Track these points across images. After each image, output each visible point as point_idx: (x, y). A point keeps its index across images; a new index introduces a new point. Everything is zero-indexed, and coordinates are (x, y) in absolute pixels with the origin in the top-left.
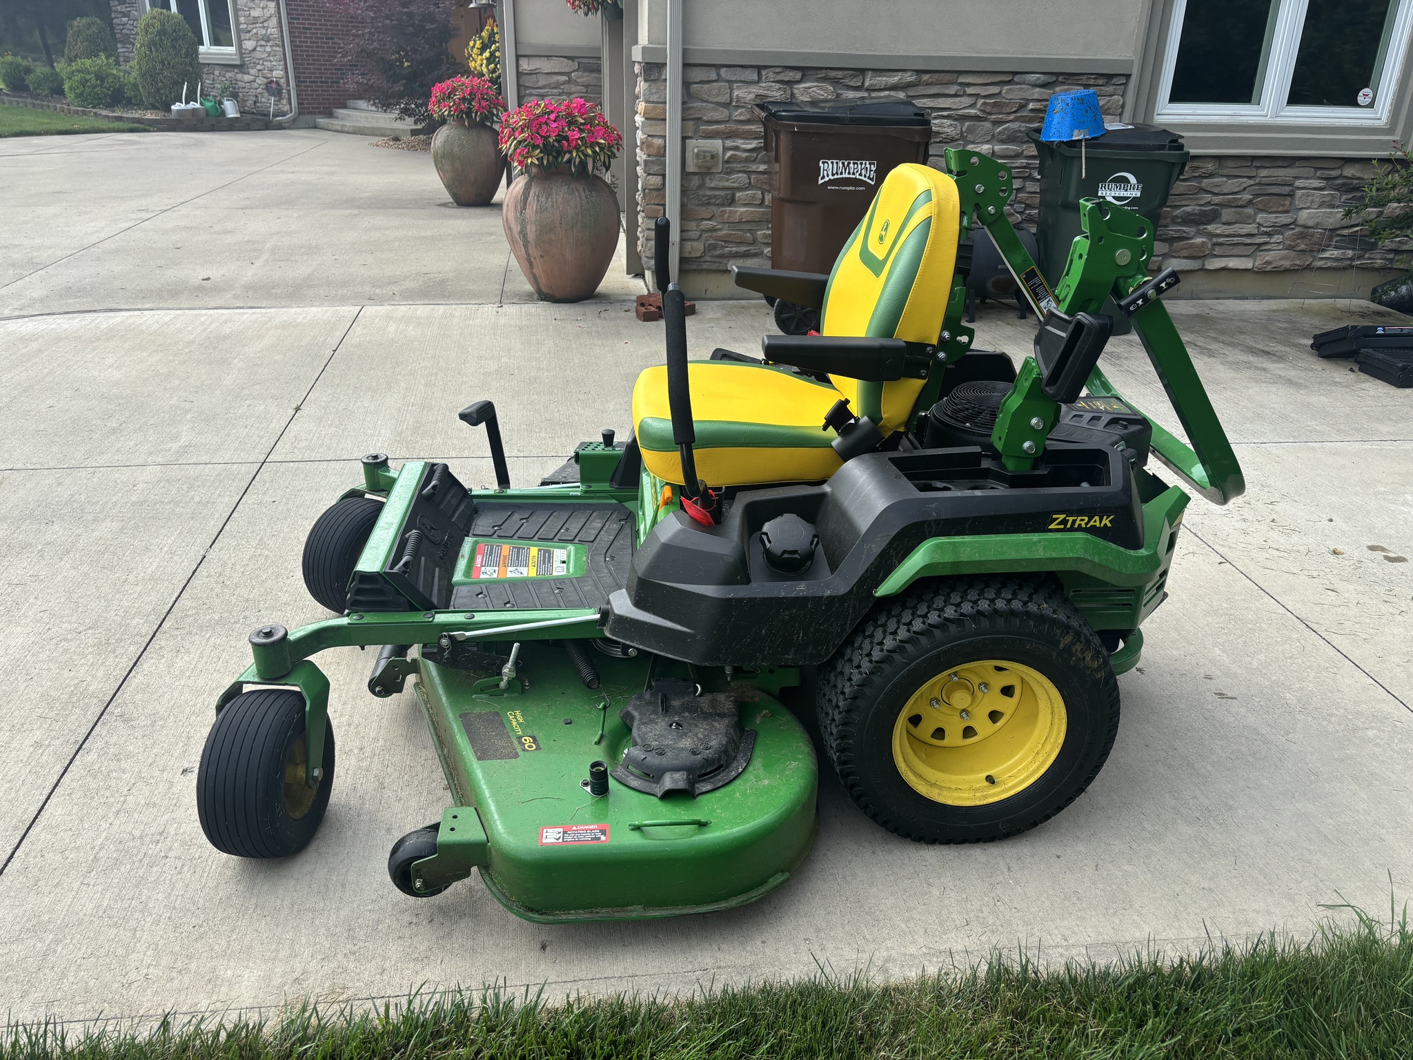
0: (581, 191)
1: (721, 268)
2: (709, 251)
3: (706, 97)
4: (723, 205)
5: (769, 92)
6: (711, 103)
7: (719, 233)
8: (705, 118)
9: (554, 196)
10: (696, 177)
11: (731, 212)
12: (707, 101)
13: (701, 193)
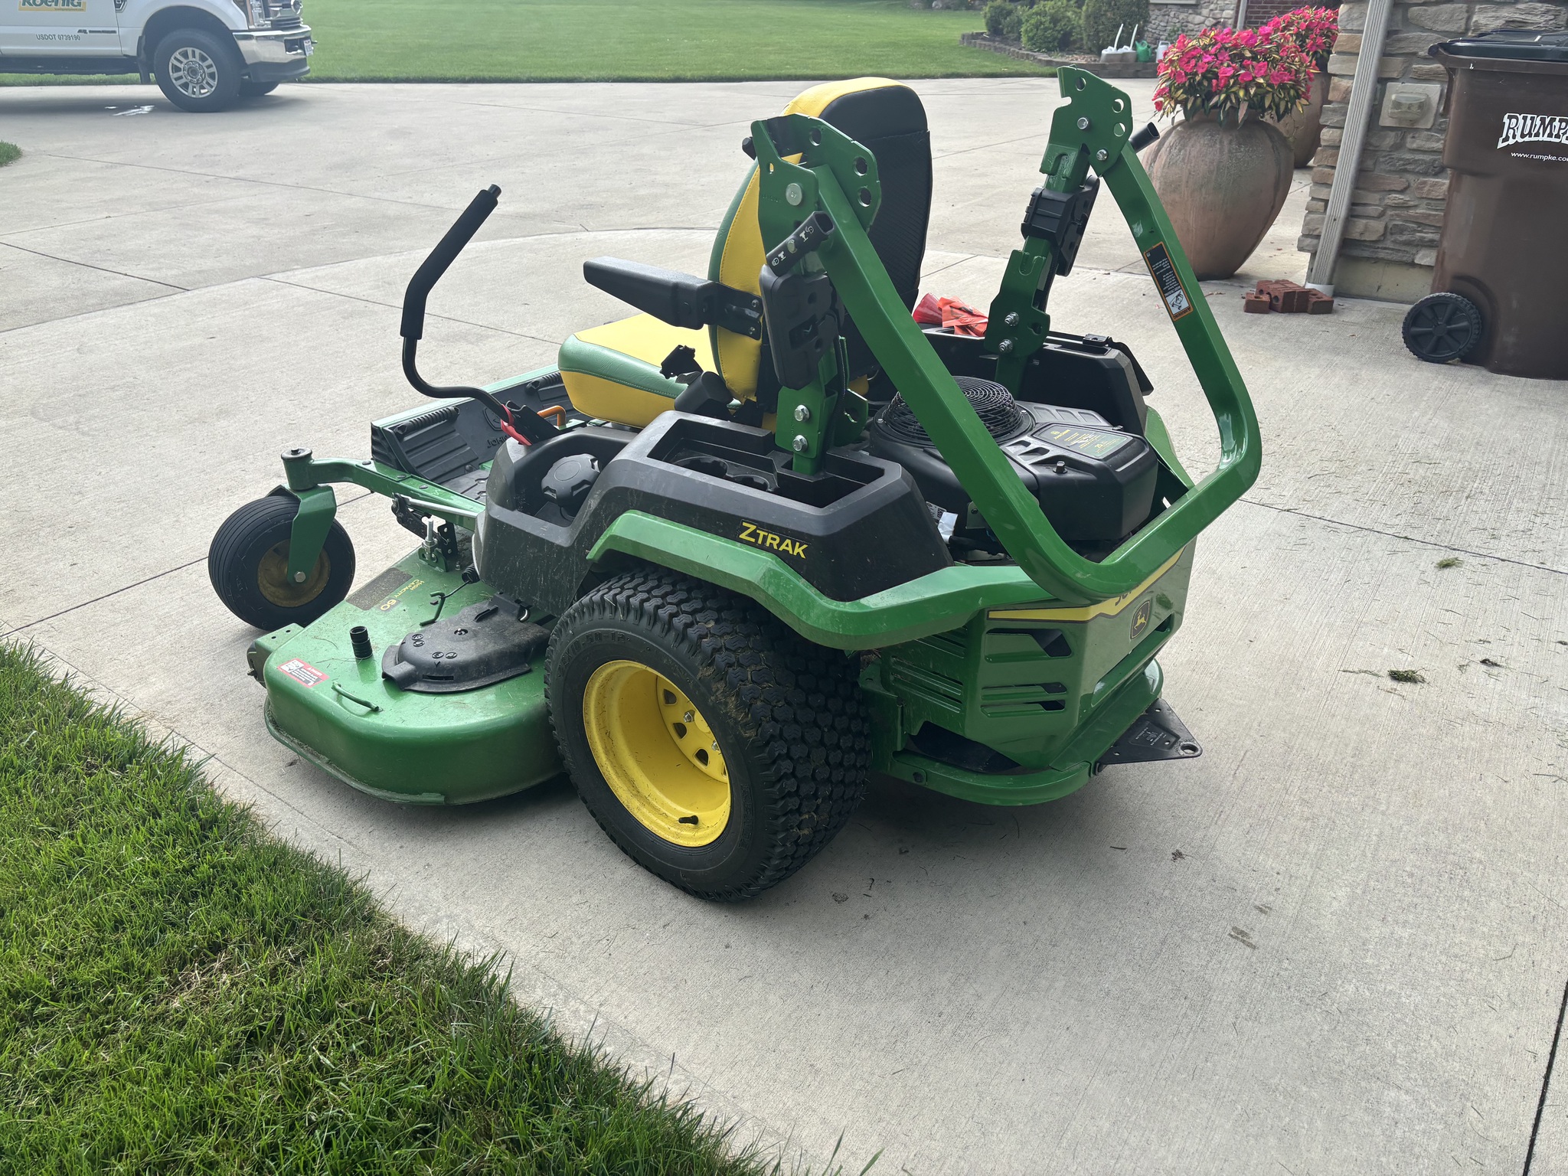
0: (1226, 143)
1: (1405, 259)
2: (1392, 234)
3: (1429, 24)
4: (1425, 174)
5: (1529, 17)
6: (1436, 32)
7: (1412, 212)
8: (1420, 53)
9: (1188, 149)
10: (1393, 134)
11: (1435, 184)
12: (1431, 30)
13: (1396, 155)
